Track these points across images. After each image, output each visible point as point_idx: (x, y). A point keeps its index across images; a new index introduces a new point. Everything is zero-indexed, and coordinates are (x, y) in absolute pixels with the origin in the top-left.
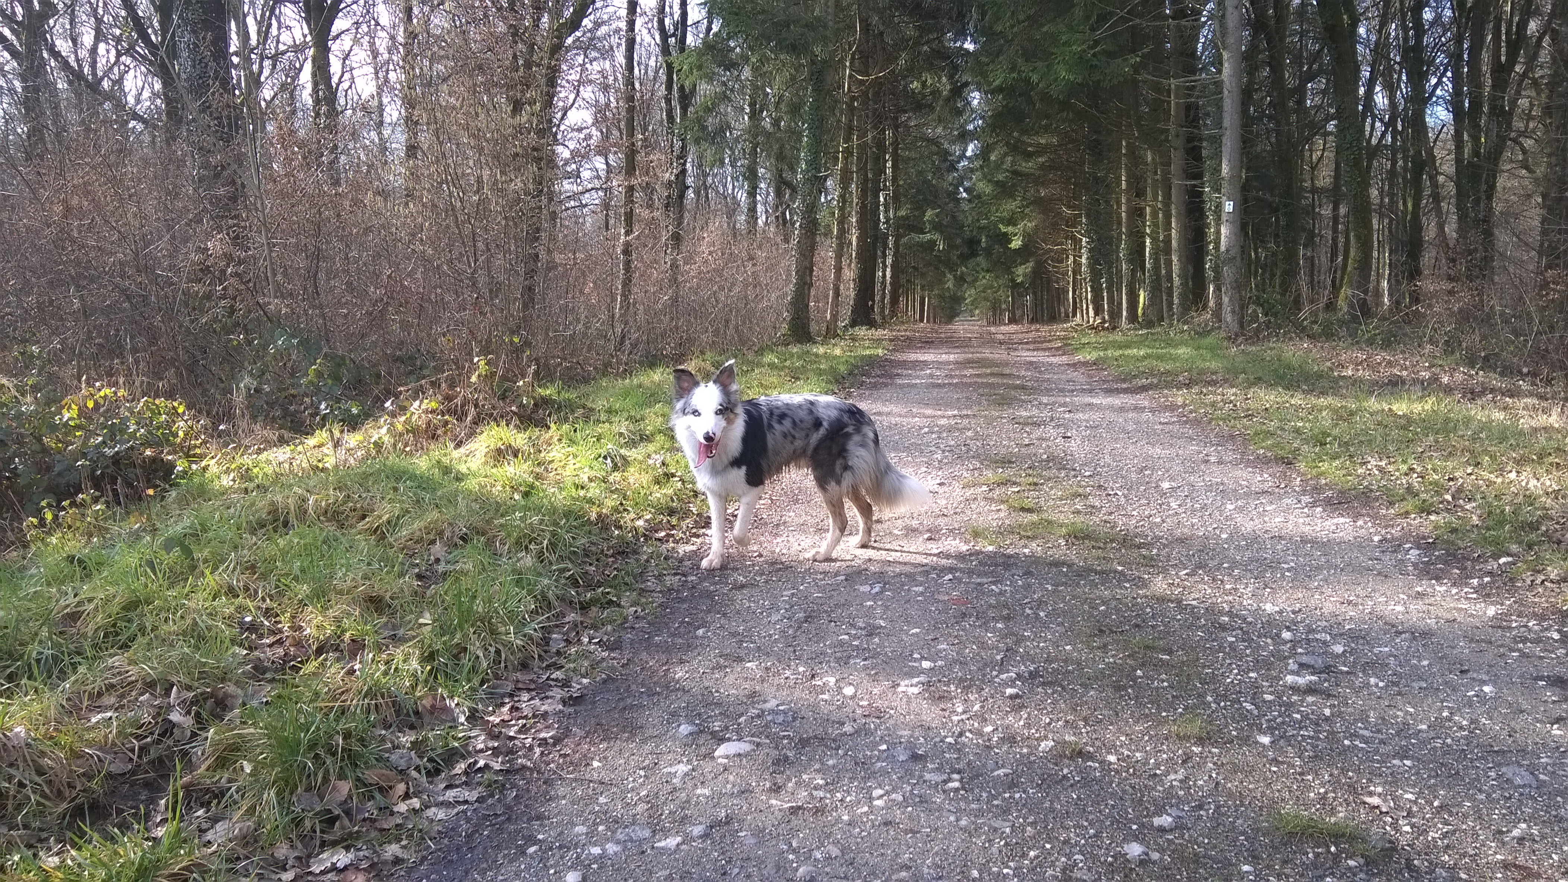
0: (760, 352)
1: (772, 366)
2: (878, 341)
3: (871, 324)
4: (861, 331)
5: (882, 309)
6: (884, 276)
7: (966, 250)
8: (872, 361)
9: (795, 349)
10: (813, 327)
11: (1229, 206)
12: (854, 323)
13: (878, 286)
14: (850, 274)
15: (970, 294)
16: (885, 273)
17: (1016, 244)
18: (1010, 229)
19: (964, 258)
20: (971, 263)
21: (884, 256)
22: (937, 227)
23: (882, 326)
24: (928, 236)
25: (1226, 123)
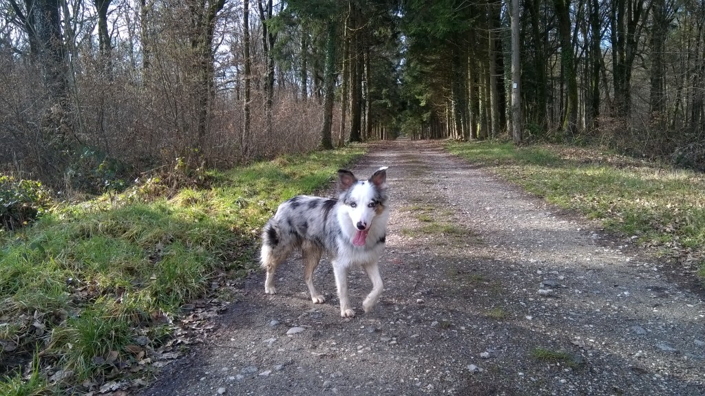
0: (309, 154)
1: (314, 160)
2: (362, 148)
3: (359, 141)
4: (355, 144)
5: (364, 134)
6: (365, 119)
7: (401, 107)
8: (359, 157)
9: (325, 152)
10: (333, 142)
11: (515, 86)
12: (352, 140)
13: (362, 124)
14: (349, 118)
15: (403, 126)
16: (365, 118)
17: (423, 104)
18: (420, 97)
19: (400, 111)
20: (404, 113)
21: (365, 110)
22: (388, 97)
23: (364, 141)
24: (384, 101)
25: (513, 48)
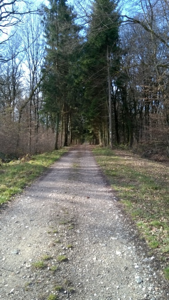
3: (67, 146)
5: (69, 143)
6: (69, 138)
10: (58, 147)
11: (111, 132)
12: (64, 146)
17: (91, 132)
21: (69, 135)
22: (78, 129)
24: (76, 131)
